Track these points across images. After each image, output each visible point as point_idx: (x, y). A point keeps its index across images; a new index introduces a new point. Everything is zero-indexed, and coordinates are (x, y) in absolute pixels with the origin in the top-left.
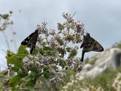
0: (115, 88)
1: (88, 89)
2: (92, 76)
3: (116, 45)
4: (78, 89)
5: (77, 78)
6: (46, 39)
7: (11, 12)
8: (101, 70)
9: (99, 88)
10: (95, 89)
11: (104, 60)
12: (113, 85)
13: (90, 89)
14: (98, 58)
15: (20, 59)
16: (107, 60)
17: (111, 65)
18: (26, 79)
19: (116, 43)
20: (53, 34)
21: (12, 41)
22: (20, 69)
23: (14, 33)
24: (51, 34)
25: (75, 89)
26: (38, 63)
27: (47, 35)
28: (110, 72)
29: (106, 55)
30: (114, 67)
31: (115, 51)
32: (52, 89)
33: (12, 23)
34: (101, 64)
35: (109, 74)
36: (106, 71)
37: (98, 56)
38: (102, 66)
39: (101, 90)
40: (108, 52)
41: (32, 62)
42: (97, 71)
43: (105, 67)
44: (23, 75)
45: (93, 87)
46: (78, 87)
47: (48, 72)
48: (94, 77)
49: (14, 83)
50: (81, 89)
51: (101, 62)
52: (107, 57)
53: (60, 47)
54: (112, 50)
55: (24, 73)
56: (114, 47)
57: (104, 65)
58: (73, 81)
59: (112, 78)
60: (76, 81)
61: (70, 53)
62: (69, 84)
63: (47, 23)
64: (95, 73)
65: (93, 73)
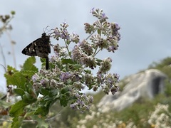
0: (153, 125)
1: (114, 125)
2: (118, 108)
3: (154, 66)
4: (101, 124)
5: (100, 110)
6: (67, 47)
7: (13, 13)
8: (132, 99)
9: (131, 124)
10: (124, 125)
11: (137, 86)
12: (150, 121)
13: (117, 125)
14: (128, 83)
15: (27, 77)
16: (140, 86)
17: (146, 93)
18: (33, 107)
19: (154, 63)
20: (76, 41)
21: (9, 53)
22: (26, 92)
23: (14, 43)
24: (73, 41)
25: (95, 124)
26: (55, 81)
27: (68, 43)
28: (144, 102)
29: (140, 79)
30: (150, 95)
31: (153, 74)
32: (62, 123)
33: (11, 28)
34: (132, 91)
35: (143, 106)
36: (139, 101)
37: (128, 80)
38: (133, 94)
39: (132, 127)
40: (142, 75)
41: (47, 80)
42: (127, 101)
43: (138, 96)
44: (30, 100)
45: (121, 122)
46: (101, 121)
47: (68, 95)
48: (121, 109)
49: (16, 111)
50: (105, 125)
51: (132, 88)
52: (141, 81)
53: (88, 57)
54: (148, 72)
55: (32, 97)
56: (151, 68)
57: (136, 92)
58: (93, 113)
59: (147, 111)
60: (98, 114)
61: (101, 67)
62: (88, 117)
63: (68, 26)
64: (122, 104)
65: (121, 102)
